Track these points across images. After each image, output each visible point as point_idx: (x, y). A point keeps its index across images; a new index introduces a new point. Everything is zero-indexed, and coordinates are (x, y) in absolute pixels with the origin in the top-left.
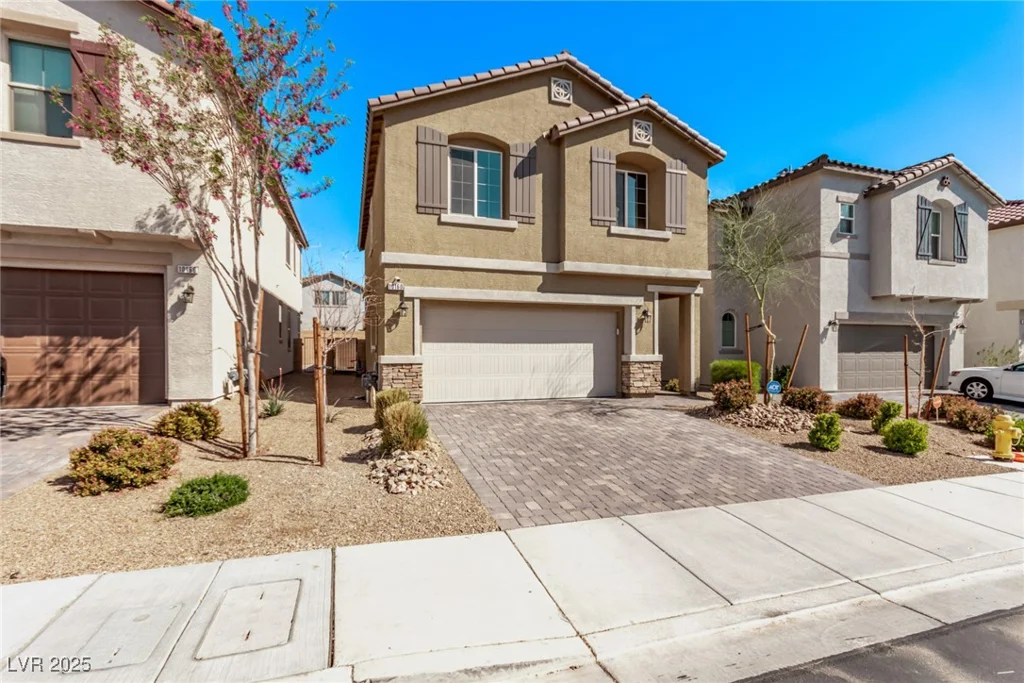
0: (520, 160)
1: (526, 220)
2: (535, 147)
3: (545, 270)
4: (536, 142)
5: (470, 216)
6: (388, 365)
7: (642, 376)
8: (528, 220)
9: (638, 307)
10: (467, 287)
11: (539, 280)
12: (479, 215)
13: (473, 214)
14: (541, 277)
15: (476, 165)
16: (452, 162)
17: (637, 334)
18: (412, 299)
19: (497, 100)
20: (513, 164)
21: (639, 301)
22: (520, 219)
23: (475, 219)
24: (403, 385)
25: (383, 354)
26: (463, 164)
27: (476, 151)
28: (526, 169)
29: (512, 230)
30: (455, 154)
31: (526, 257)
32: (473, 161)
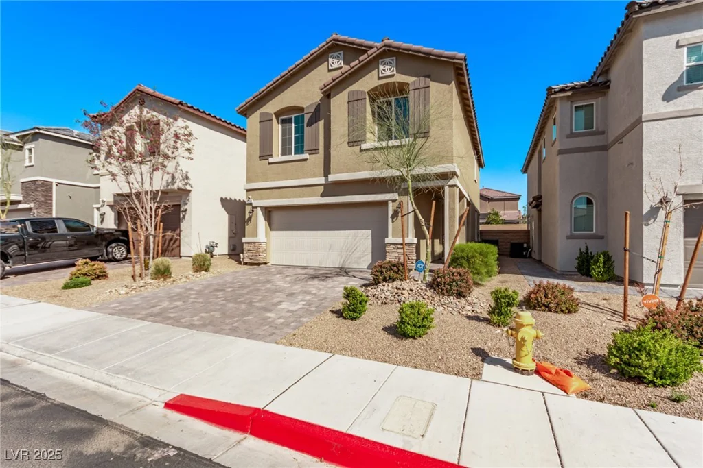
0: (310, 114)
1: (314, 152)
2: (319, 104)
3: (324, 182)
4: (320, 100)
5: (290, 156)
6: (246, 243)
7: (397, 255)
8: (314, 151)
9: (394, 201)
10: (282, 198)
11: (322, 189)
12: (295, 154)
13: (291, 154)
14: (323, 187)
15: (293, 124)
16: (282, 127)
17: (393, 222)
18: (256, 207)
19: (298, 83)
20: (307, 118)
21: (396, 196)
22: (310, 152)
23: (293, 157)
24: (251, 254)
25: (245, 237)
26: (287, 126)
27: (293, 116)
28: (314, 119)
29: (306, 160)
30: (284, 122)
31: (314, 176)
32: (291, 123)
